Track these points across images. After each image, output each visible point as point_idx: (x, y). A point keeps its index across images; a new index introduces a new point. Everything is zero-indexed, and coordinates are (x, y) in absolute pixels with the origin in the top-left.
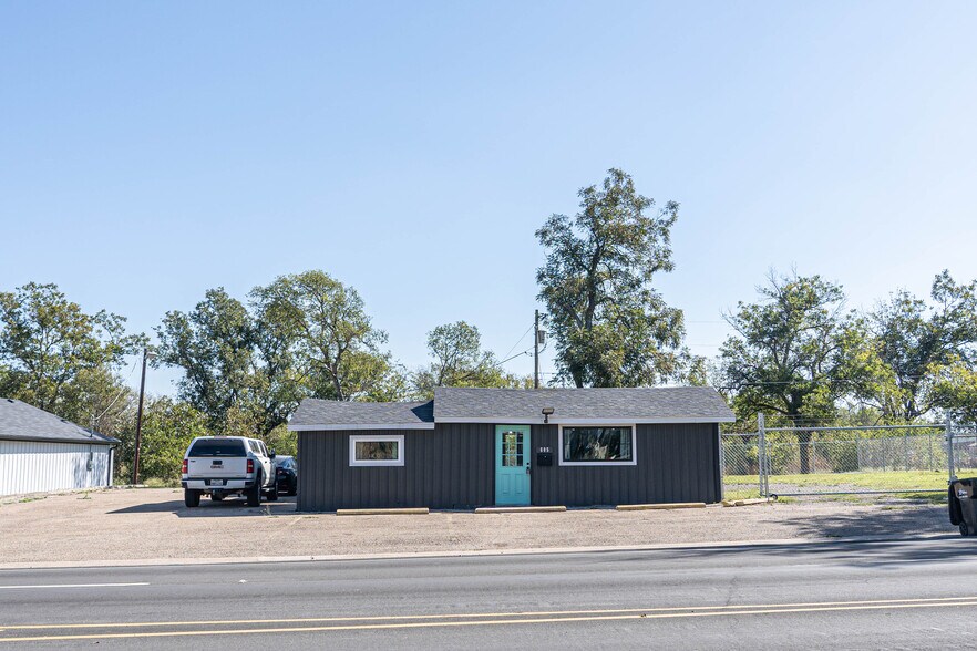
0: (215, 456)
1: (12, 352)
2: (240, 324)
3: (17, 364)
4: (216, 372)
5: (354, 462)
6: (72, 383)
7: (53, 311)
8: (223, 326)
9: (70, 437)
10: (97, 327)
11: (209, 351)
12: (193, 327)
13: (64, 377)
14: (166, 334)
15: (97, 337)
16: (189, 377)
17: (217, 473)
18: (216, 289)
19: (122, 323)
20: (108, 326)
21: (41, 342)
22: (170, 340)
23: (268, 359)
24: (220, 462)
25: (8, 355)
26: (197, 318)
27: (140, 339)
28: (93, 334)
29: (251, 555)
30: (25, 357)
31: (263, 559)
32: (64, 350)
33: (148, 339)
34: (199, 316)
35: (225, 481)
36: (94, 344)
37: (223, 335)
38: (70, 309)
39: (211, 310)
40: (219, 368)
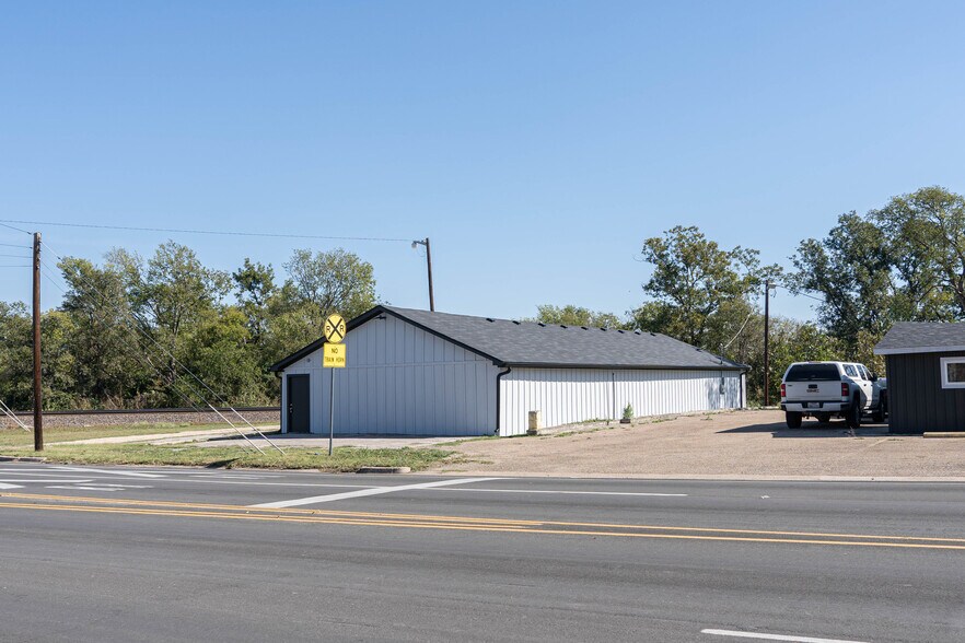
0: (810, 380)
1: (664, 290)
2: (875, 245)
3: (670, 300)
4: (854, 295)
5: (946, 384)
6: (717, 314)
7: (695, 250)
8: (858, 250)
9: (702, 365)
10: (735, 261)
11: (845, 275)
12: (828, 253)
13: (710, 309)
14: (802, 262)
15: (735, 271)
16: (828, 302)
17: (813, 396)
18: (847, 213)
19: (757, 257)
20: (744, 260)
21: (686, 278)
22: (807, 267)
23: (907, 278)
24: (815, 386)
25: (661, 293)
26: (832, 244)
27: (775, 270)
28: (731, 268)
29: (815, 474)
30: (675, 293)
31: (823, 478)
32: (708, 285)
33: (781, 269)
34: (833, 241)
35: (822, 403)
36: (733, 276)
37: (859, 259)
38: (710, 246)
39: (844, 234)
40: (857, 291)
